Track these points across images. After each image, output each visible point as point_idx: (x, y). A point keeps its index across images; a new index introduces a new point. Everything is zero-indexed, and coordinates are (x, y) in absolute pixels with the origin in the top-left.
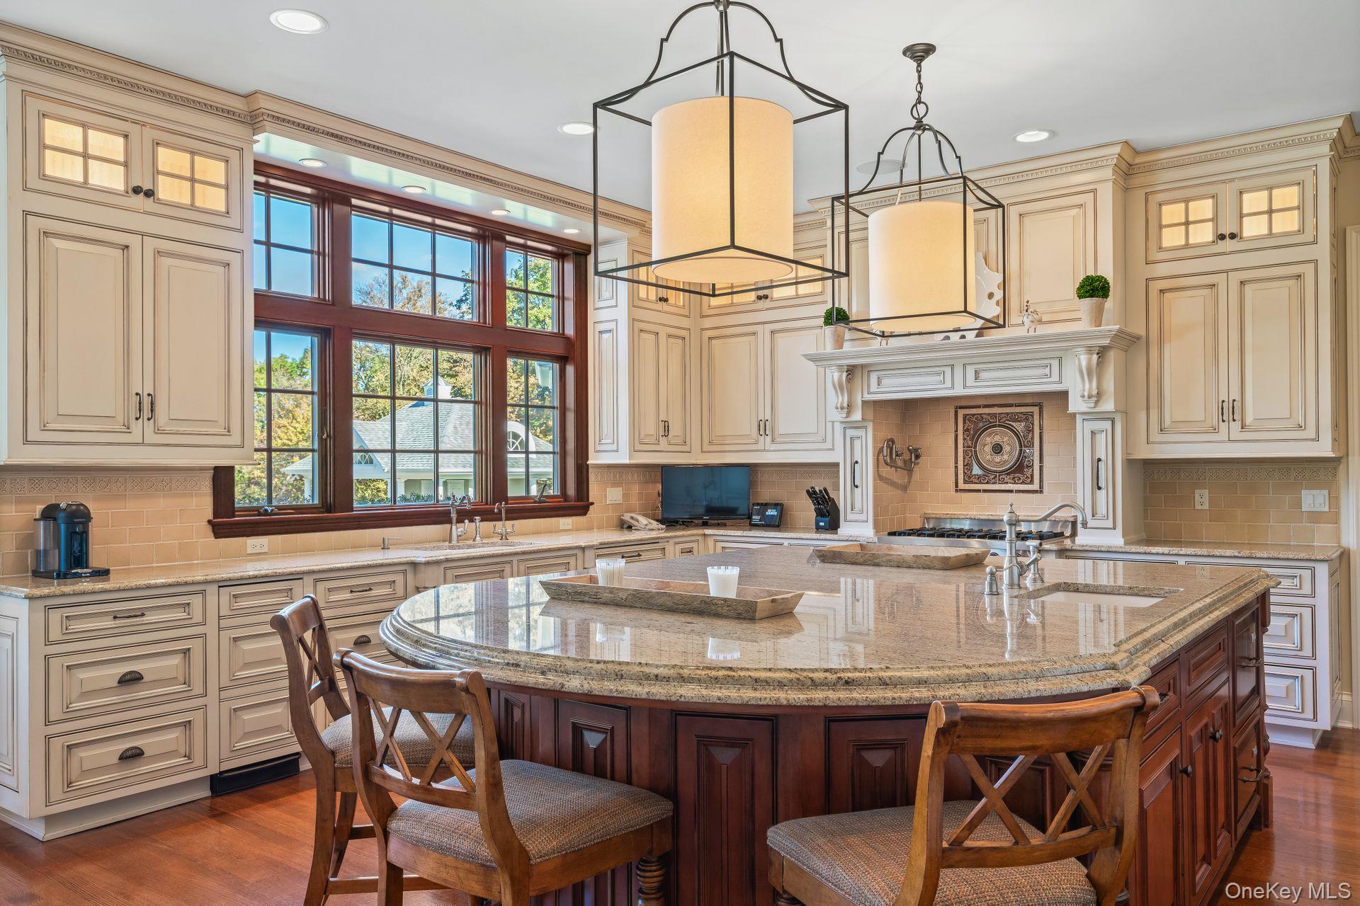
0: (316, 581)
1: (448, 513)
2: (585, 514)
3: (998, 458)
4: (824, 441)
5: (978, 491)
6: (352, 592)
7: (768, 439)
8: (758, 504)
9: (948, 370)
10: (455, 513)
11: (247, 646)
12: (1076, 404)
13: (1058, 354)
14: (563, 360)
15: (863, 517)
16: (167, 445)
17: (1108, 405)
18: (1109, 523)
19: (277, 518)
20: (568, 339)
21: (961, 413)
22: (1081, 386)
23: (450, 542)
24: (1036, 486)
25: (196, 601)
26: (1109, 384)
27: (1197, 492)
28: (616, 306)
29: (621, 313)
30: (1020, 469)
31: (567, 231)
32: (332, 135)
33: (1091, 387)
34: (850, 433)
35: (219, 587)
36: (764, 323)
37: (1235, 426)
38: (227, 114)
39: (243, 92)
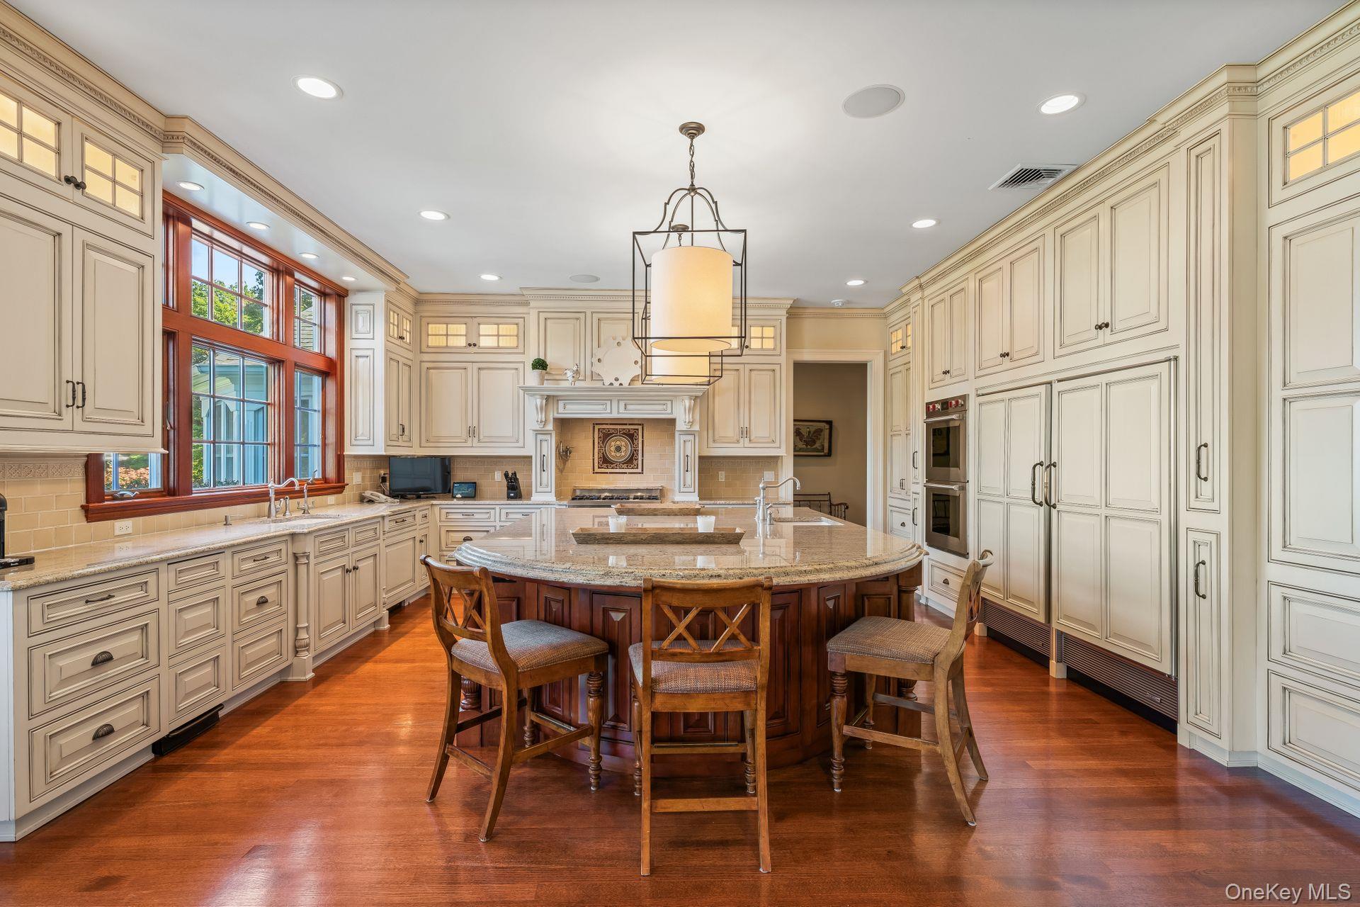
0: (234, 553)
1: (267, 494)
2: (341, 492)
3: (618, 454)
4: (517, 441)
5: (607, 473)
6: (254, 561)
7: (476, 440)
8: (457, 483)
9: (609, 403)
10: (273, 493)
11: (188, 616)
12: (681, 425)
13: (671, 398)
14: (325, 374)
15: (549, 489)
16: (94, 433)
17: (696, 427)
18: (692, 490)
19: (130, 503)
20: (330, 359)
21: (597, 427)
22: (684, 416)
23: (269, 517)
24: (639, 470)
25: (151, 579)
26: (697, 417)
27: (720, 472)
28: (373, 339)
29: (379, 344)
30: (631, 461)
31: (345, 278)
32: (231, 170)
33: (688, 418)
34: (540, 437)
35: (168, 564)
36: (473, 362)
37: (747, 440)
38: (144, 126)
39: (166, 113)
